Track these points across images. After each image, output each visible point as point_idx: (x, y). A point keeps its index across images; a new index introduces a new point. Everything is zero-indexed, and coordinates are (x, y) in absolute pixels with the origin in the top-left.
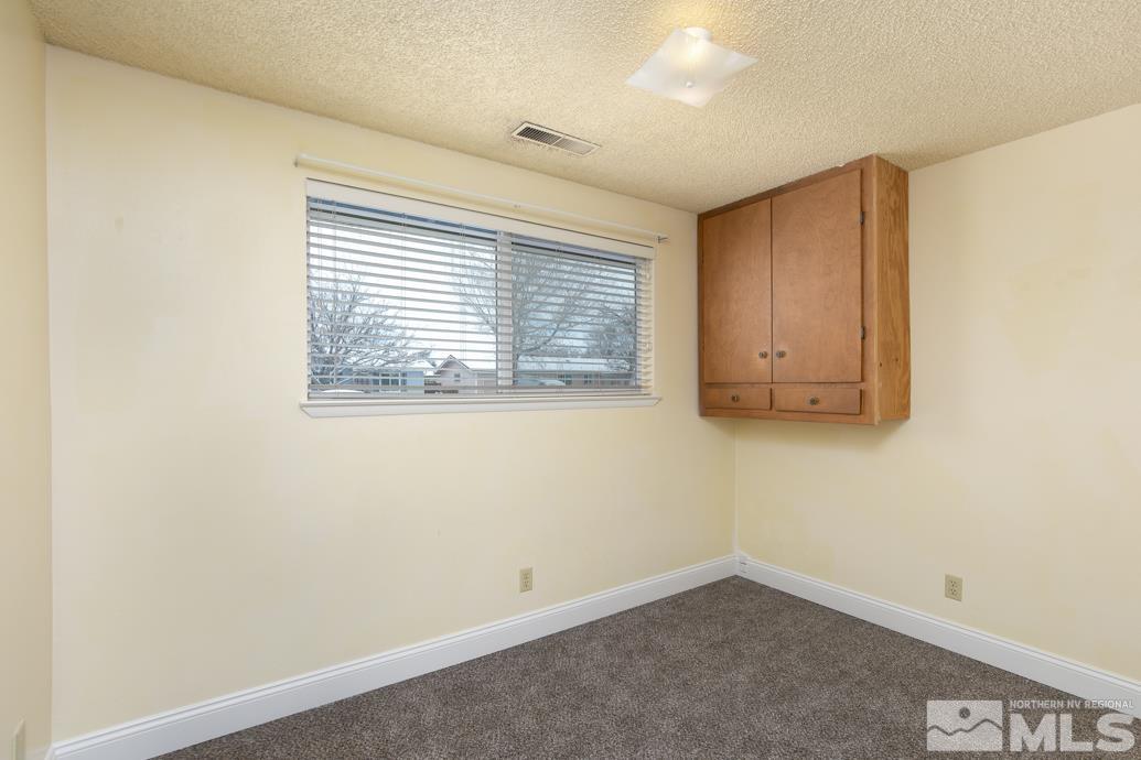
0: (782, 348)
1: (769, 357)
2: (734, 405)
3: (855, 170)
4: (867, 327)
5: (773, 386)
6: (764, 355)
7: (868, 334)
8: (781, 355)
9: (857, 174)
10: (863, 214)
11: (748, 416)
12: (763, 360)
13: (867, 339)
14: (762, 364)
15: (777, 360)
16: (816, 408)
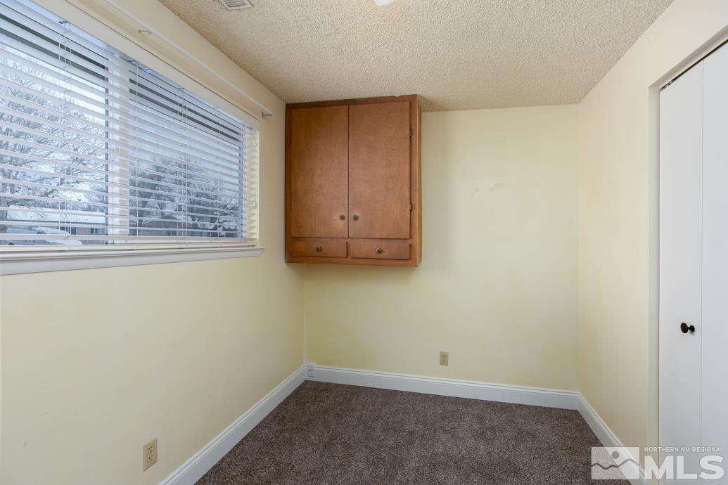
0: (356, 213)
1: (346, 219)
2: (318, 254)
3: (406, 101)
4: (413, 203)
5: (348, 241)
6: (342, 218)
7: (413, 207)
8: (356, 218)
9: (407, 105)
10: (411, 130)
11: (329, 262)
12: (342, 221)
13: (413, 212)
14: (341, 224)
15: (352, 223)
16: (380, 256)
